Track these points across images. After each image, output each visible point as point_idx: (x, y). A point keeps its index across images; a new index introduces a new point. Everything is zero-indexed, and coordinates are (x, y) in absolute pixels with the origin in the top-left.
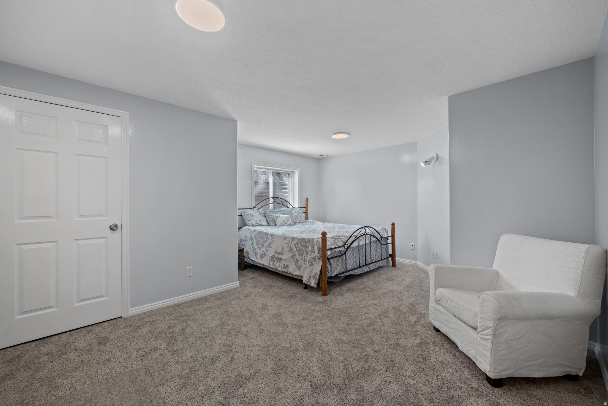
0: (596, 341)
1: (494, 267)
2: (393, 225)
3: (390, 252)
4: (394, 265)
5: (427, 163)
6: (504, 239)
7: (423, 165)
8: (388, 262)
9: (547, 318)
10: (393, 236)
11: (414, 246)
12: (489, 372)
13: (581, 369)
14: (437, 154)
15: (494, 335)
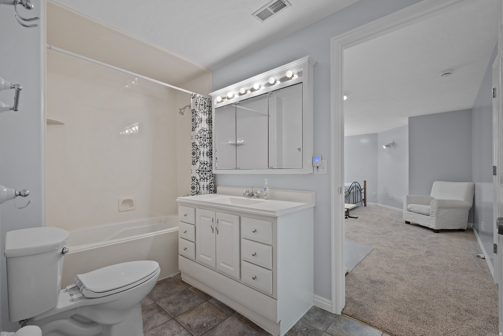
0: (471, 223)
1: (431, 196)
2: (365, 182)
3: (363, 198)
4: (365, 205)
5: (388, 146)
6: (435, 184)
7: (384, 147)
8: (362, 204)
9: (455, 208)
10: (365, 189)
11: (375, 195)
12: (435, 227)
13: (465, 227)
14: (393, 141)
15: (437, 214)
